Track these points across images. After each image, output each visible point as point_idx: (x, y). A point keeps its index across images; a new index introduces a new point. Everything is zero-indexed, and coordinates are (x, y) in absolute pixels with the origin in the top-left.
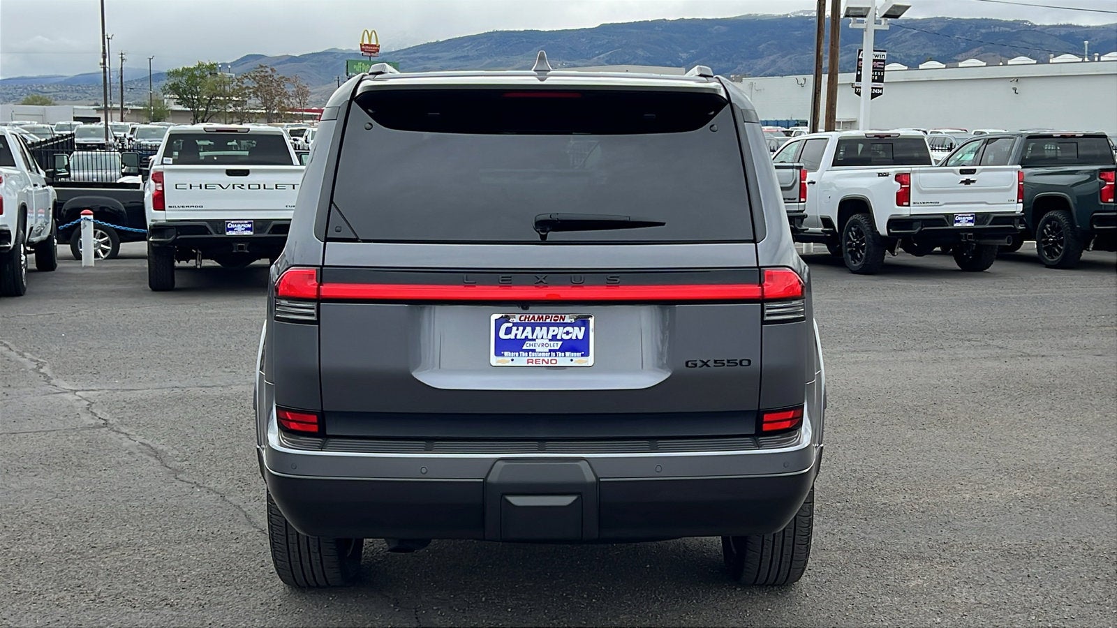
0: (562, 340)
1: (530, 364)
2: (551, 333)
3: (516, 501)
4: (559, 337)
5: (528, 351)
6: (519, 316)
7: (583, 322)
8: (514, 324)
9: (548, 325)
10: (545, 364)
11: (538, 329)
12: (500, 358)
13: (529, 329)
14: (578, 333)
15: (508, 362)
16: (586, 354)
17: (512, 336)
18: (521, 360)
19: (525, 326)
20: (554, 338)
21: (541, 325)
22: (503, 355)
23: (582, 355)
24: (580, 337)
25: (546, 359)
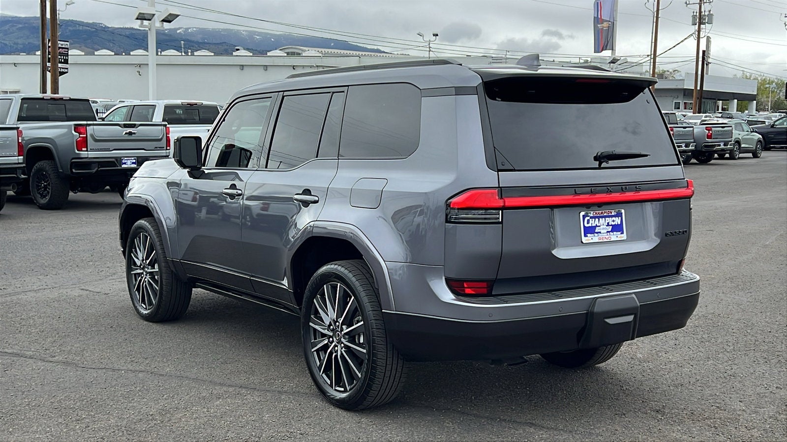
0: (612, 225)
1: (600, 241)
2: (607, 222)
3: (611, 321)
4: (610, 224)
5: (597, 233)
6: (592, 212)
7: (619, 215)
8: (591, 218)
9: (605, 217)
10: (606, 240)
11: (601, 219)
12: (586, 238)
13: (597, 220)
14: (617, 221)
15: (590, 240)
16: (622, 233)
17: (590, 225)
18: (595, 238)
19: (594, 217)
20: (608, 225)
21: (602, 217)
22: (587, 236)
23: (621, 234)
24: (619, 223)
25: (606, 237)
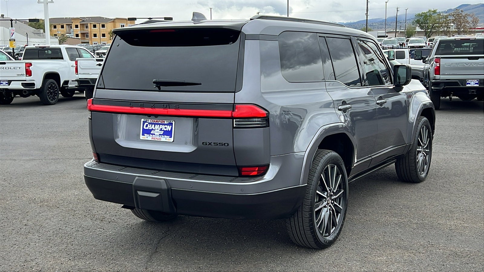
0: (164, 130)
1: (153, 140)
2: (160, 128)
3: (140, 193)
4: (163, 129)
5: (152, 134)
6: (150, 120)
7: (170, 124)
8: (149, 123)
9: (160, 124)
10: (157, 140)
11: (156, 125)
12: (143, 136)
13: (153, 125)
14: (169, 128)
15: (146, 138)
16: (171, 137)
17: (147, 128)
18: (150, 138)
19: (152, 124)
20: (161, 130)
21: (157, 124)
22: (144, 135)
23: (170, 137)
24: (170, 130)
25: (158, 138)
